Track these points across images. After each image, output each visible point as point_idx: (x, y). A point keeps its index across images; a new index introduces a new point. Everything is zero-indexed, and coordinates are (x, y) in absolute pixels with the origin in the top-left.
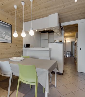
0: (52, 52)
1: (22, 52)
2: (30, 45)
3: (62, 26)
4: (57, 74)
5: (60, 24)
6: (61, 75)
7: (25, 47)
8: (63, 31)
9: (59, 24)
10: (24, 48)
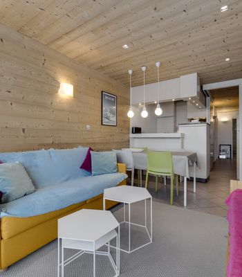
0: (185, 141)
1: (129, 141)
2: (140, 129)
3: (205, 91)
4: (196, 181)
5: (201, 88)
6: (205, 184)
7: (133, 133)
8: (208, 98)
9: (199, 86)
10: (132, 135)
